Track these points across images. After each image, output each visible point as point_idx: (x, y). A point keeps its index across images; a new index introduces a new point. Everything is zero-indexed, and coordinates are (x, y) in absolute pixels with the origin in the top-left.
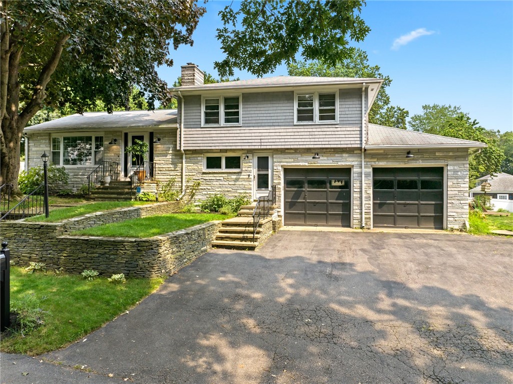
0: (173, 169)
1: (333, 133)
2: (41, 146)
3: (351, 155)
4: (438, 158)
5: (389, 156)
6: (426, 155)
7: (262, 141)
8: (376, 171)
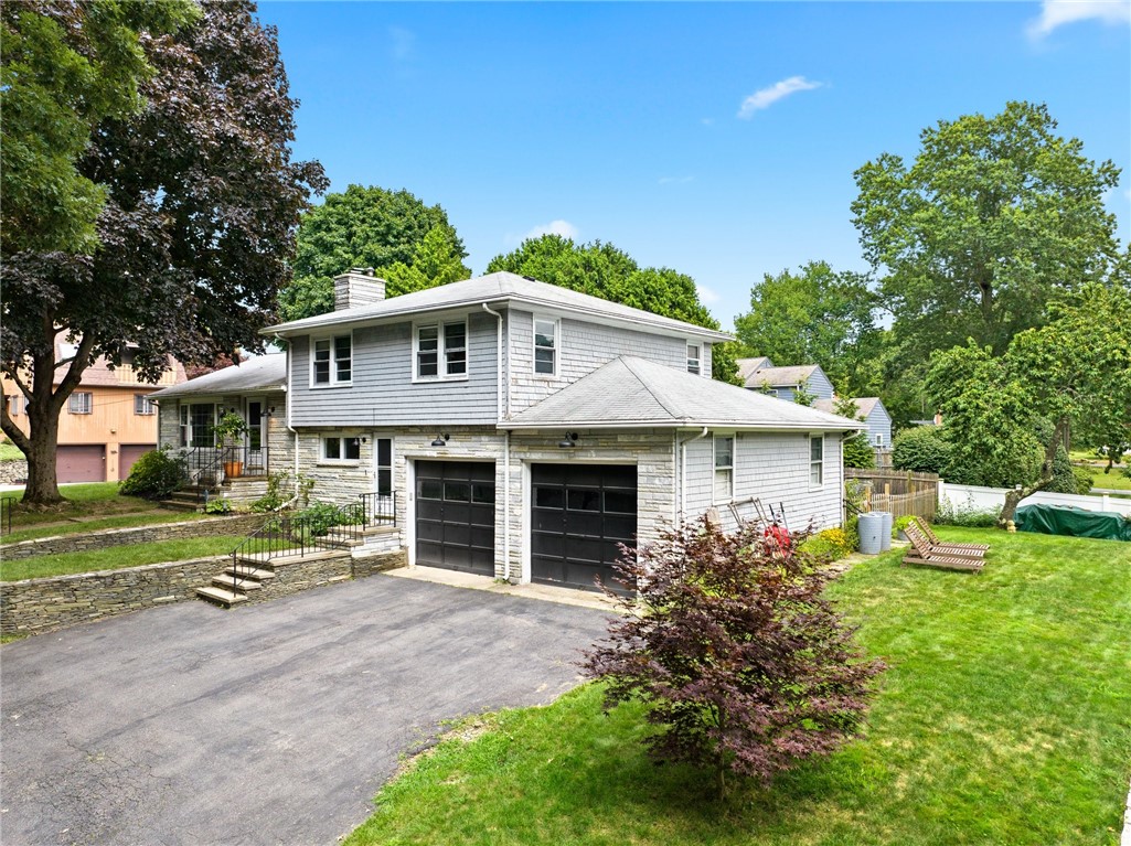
0: (286, 457)
2: (171, 418)
4: (619, 448)
5: (545, 442)
6: (602, 442)
8: (537, 470)
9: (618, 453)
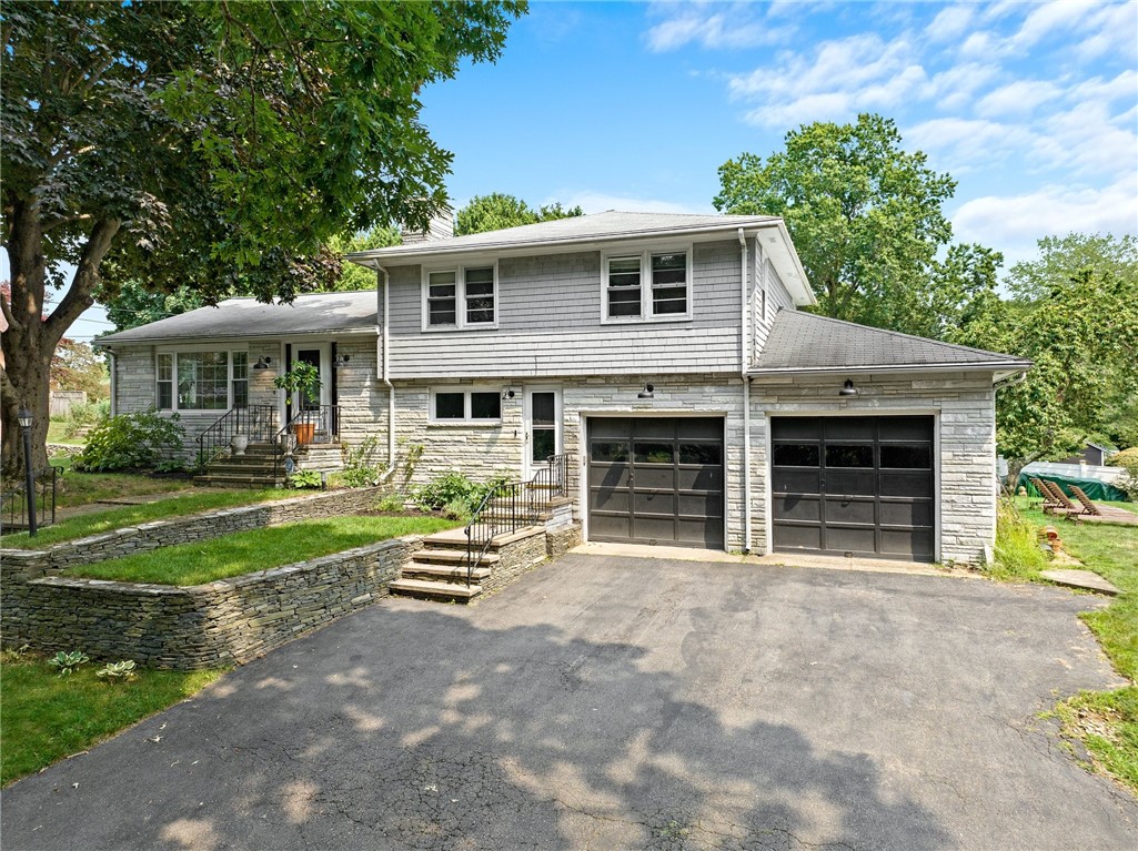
0: (372, 418)
1: (681, 341)
2: (139, 371)
3: (722, 389)
4: (919, 395)
5: (804, 392)
6: (888, 389)
7: (539, 360)
8: (778, 424)
9: (913, 402)
